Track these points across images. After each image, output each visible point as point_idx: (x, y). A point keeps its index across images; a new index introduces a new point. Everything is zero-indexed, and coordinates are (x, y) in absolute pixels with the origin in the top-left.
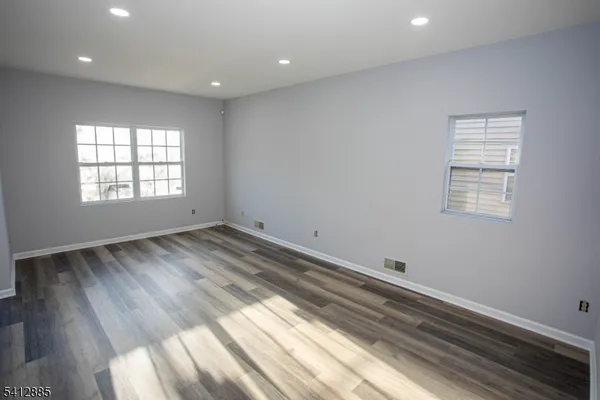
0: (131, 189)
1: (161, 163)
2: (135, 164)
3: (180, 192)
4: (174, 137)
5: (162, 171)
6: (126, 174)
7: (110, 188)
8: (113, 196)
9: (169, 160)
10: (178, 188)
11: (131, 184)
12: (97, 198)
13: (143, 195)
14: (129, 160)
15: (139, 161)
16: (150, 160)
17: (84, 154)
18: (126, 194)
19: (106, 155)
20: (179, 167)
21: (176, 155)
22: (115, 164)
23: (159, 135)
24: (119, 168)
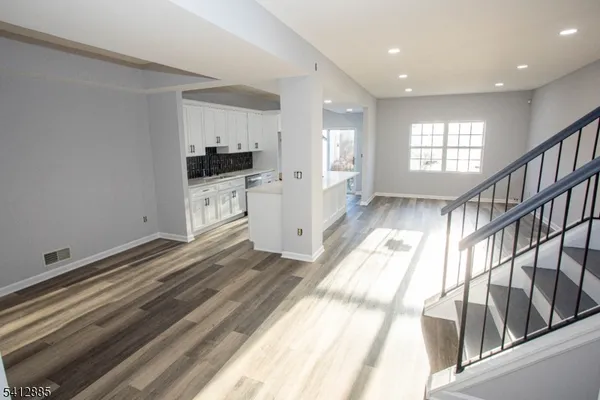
0: (440, 165)
1: (464, 147)
2: (445, 148)
3: (478, 170)
4: (479, 127)
5: (465, 153)
6: (438, 154)
7: (427, 163)
8: (429, 168)
9: (472, 145)
10: (476, 167)
11: (440, 161)
12: (418, 169)
13: (448, 170)
14: (442, 145)
15: (449, 145)
16: (456, 145)
17: (415, 141)
18: (436, 168)
19: (427, 142)
20: (479, 150)
21: (478, 141)
22: (432, 147)
23: (465, 127)
24: (434, 150)
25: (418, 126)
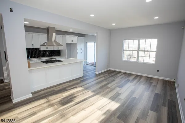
0: (136, 59)
1: (147, 51)
2: (138, 51)
3: (154, 62)
4: (155, 41)
5: (147, 54)
6: (135, 53)
7: (130, 57)
8: (131, 60)
9: (151, 50)
10: (153, 61)
11: (136, 57)
12: (127, 60)
13: (139, 61)
14: (137, 49)
16: (144, 50)
18: (134, 60)
19: (131, 48)
20: (155, 53)
21: (154, 48)
23: (148, 41)
24: (133, 51)
25: (127, 41)
